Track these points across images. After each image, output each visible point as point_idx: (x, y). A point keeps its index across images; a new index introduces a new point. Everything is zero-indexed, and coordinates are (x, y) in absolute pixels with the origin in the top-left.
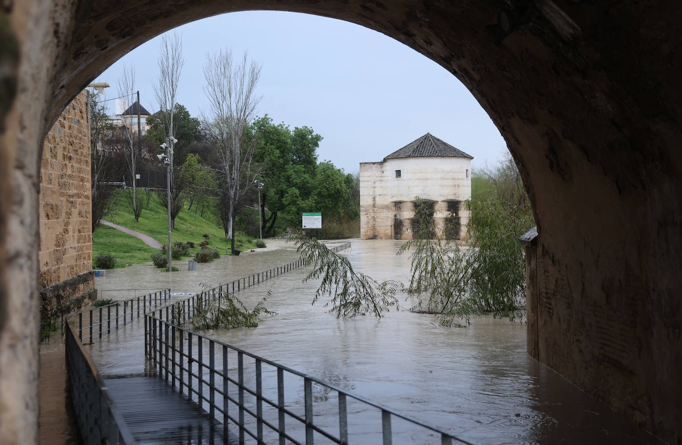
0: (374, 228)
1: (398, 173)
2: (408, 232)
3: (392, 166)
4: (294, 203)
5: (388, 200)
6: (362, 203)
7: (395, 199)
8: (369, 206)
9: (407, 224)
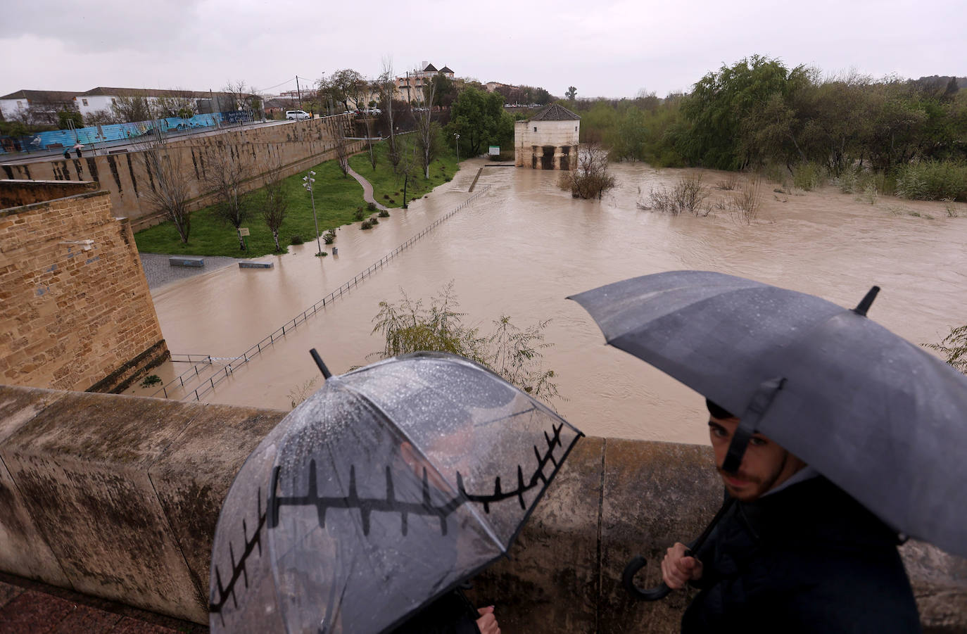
0: (522, 160)
1: (535, 128)
2: (539, 164)
3: (532, 124)
4: (486, 139)
5: (530, 145)
6: (515, 146)
7: (533, 144)
8: (519, 147)
9: (539, 159)
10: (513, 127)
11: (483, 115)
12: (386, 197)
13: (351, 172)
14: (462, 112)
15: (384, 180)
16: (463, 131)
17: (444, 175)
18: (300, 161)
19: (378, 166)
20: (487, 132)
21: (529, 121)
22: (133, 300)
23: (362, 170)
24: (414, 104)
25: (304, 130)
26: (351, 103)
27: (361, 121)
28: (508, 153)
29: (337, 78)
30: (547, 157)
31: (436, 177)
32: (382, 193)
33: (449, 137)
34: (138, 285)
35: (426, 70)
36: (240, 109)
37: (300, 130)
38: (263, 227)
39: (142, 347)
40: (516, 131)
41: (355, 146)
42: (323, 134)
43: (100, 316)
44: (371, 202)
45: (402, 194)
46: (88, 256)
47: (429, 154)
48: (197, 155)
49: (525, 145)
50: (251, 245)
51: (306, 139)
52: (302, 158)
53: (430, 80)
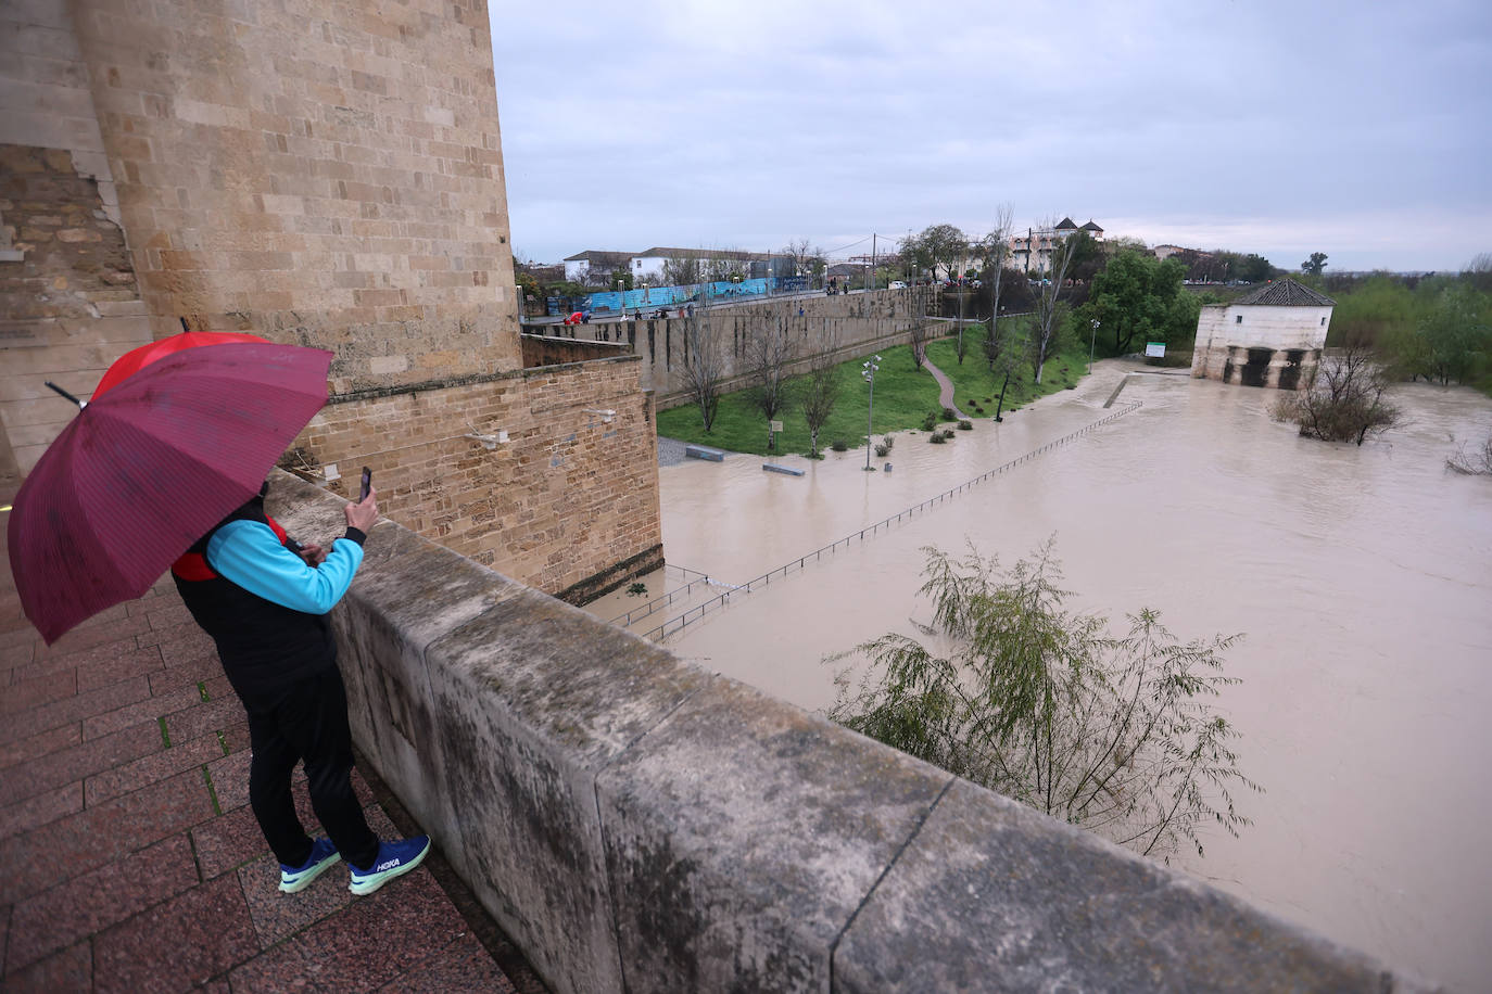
0: (1205, 368)
1: (1240, 319)
2: (1237, 376)
3: (1233, 312)
4: (1143, 330)
5: (1225, 344)
6: (1196, 344)
7: (1231, 344)
8: (1203, 347)
9: (1238, 369)
10: (1197, 315)
11: (1144, 294)
12: (972, 403)
13: (927, 364)
14: (1109, 288)
15: (973, 378)
16: (1107, 317)
17: (1065, 381)
18: (860, 343)
19: (966, 359)
20: (1148, 321)
21: (1229, 306)
22: (640, 489)
23: (944, 362)
24: (1034, 275)
25: (873, 303)
26: (942, 273)
27: (952, 295)
28: (1181, 355)
29: (927, 237)
30: (1256, 366)
31: (1052, 382)
32: (967, 397)
33: (1082, 324)
34: (649, 471)
35: (1059, 227)
36: (798, 274)
37: (868, 303)
38: (800, 423)
39: (638, 548)
40: (1200, 321)
41: (939, 327)
42: (897, 311)
43: (604, 501)
44: (949, 406)
45: (996, 402)
46: (607, 429)
47: (1046, 347)
48: (740, 325)
49: (1215, 344)
50: (782, 444)
51: (873, 316)
52: (865, 339)
53: (1064, 241)
